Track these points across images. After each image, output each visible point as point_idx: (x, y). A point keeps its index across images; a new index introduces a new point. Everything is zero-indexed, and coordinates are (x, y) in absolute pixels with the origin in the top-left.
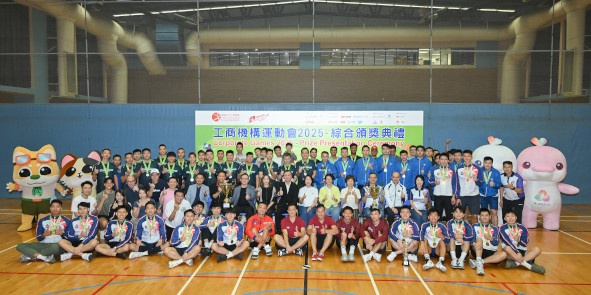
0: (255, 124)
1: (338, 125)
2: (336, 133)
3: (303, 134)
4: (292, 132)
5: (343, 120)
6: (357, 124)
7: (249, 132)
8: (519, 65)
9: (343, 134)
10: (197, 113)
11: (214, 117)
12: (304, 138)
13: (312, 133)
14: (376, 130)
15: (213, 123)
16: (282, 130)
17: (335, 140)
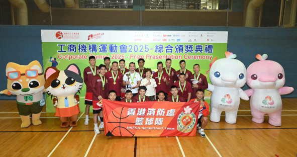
0: (93, 41)
1: (161, 42)
2: (159, 49)
3: (132, 50)
4: (123, 48)
5: (165, 38)
6: (176, 42)
7: (88, 48)
8: (256, 10)
9: (164, 49)
10: (43, 31)
11: (57, 35)
12: (133, 53)
13: (139, 49)
14: (191, 47)
15: (58, 40)
16: (115, 46)
17: (159, 54)
